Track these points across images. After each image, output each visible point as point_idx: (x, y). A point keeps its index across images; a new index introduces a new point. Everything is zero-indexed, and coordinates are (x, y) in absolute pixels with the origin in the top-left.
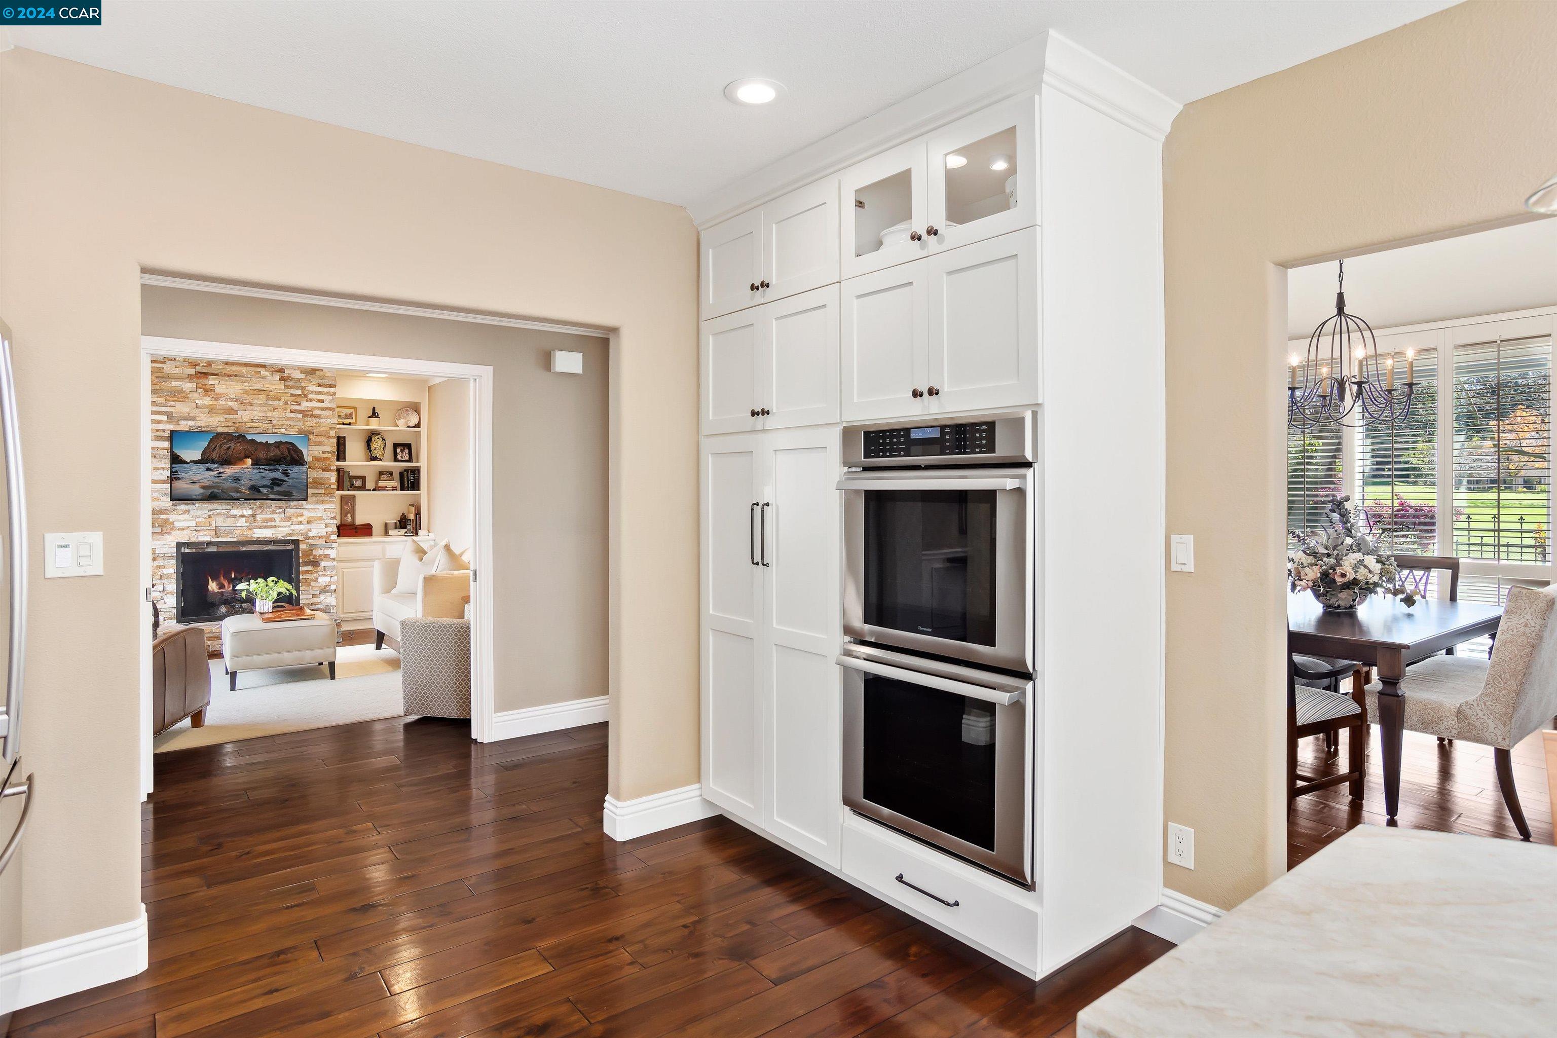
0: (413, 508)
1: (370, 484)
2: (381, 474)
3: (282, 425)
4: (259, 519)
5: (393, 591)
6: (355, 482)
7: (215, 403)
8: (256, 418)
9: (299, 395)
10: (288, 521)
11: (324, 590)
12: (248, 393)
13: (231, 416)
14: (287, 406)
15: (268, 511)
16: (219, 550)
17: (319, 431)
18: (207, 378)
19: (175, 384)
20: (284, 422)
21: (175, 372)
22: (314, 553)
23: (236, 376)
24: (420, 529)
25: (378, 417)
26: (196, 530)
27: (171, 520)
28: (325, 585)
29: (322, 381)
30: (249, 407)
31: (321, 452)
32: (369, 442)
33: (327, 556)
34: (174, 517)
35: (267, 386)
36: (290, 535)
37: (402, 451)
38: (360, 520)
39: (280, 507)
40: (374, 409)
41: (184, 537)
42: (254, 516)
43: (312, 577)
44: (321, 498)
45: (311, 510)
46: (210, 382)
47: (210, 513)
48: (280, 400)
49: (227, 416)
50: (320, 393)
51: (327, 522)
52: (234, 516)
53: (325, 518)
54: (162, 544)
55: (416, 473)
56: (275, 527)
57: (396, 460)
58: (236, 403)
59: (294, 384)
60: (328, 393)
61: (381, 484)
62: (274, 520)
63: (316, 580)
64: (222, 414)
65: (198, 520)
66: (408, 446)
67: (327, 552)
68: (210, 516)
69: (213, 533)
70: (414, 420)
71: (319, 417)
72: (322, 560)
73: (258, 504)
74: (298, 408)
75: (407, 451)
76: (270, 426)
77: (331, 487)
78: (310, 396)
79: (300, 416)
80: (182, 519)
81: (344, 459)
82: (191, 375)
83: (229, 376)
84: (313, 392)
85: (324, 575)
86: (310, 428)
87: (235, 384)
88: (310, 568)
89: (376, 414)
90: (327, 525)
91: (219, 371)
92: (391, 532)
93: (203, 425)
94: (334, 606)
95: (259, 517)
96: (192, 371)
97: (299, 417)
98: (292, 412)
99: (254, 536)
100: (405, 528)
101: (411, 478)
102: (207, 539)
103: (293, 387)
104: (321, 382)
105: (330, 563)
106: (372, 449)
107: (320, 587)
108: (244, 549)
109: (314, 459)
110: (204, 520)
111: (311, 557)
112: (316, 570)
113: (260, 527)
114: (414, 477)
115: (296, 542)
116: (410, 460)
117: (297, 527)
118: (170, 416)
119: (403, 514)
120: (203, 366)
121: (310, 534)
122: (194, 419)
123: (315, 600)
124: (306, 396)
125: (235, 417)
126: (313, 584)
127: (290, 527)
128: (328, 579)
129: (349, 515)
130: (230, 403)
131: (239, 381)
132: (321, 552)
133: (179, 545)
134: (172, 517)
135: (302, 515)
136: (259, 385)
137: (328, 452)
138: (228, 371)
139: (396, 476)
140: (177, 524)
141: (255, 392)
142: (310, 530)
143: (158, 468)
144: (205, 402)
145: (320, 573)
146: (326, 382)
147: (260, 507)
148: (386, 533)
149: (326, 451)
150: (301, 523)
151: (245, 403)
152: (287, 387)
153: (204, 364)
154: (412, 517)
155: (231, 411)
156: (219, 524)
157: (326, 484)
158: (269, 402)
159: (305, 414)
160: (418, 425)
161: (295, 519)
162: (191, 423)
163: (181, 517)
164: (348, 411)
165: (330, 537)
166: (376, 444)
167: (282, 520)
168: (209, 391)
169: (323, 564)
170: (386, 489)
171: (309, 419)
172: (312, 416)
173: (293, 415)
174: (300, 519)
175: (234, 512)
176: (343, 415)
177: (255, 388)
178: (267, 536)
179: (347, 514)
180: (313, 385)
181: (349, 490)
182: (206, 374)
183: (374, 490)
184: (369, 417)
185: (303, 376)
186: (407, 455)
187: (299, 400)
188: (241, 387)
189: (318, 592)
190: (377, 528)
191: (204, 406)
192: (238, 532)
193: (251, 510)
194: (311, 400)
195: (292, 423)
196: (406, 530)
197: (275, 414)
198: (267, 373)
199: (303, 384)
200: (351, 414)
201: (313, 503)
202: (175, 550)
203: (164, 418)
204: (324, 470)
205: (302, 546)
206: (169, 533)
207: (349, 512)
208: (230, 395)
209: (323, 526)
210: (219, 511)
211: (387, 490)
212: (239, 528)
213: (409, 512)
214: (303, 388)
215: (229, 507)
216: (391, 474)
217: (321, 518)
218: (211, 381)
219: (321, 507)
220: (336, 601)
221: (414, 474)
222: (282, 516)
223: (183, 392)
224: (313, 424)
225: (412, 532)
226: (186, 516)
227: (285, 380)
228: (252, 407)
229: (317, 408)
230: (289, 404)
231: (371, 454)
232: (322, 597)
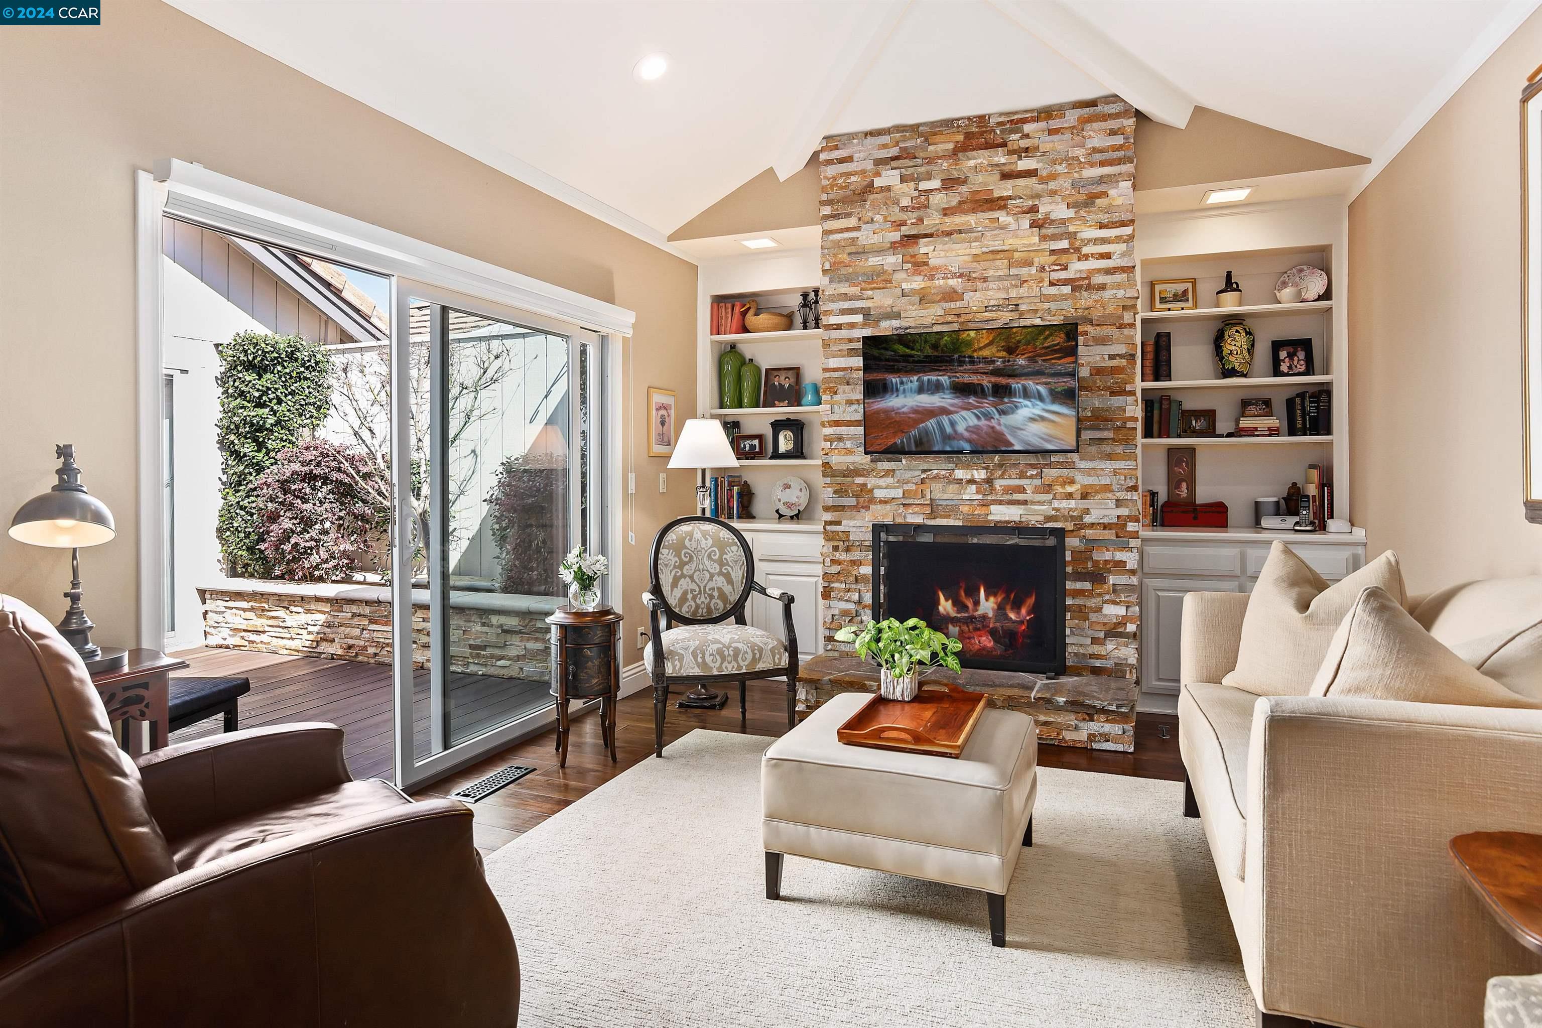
0: (1314, 474)
1: (1222, 426)
2: (1245, 404)
3: (1036, 311)
4: (998, 487)
5: (1227, 680)
6: (1194, 422)
7: (928, 284)
8: (992, 303)
9: (1064, 251)
10: (1048, 492)
11: (1114, 631)
12: (978, 259)
13: (952, 305)
14: (1043, 274)
15: (1014, 472)
16: (936, 541)
17: (1103, 316)
18: (917, 243)
19: (874, 261)
20: (1040, 306)
21: (872, 241)
22: (1095, 556)
23: (960, 232)
24: (1331, 516)
25: (1238, 289)
26: (904, 505)
27: (869, 486)
28: (1115, 621)
29: (1106, 216)
30: (980, 285)
31: (1107, 357)
32: (1218, 341)
33: (1121, 564)
34: (873, 482)
35: (1010, 242)
36: (1049, 519)
37: (1291, 356)
38: (1205, 493)
39: (1033, 466)
40: (1229, 275)
41: (885, 515)
42: (989, 481)
43: (1092, 602)
44: (1107, 449)
45: (1089, 472)
46: (923, 250)
47: (924, 476)
48: (1031, 264)
49: (946, 305)
50: (1104, 241)
51: (1121, 495)
52: (959, 482)
53: (1115, 487)
54: (858, 525)
55: (1324, 397)
56: (1025, 503)
57: (1277, 373)
58: (960, 280)
59: (1056, 231)
60: (1118, 239)
61: (1245, 423)
62: (1021, 490)
63: (1099, 610)
64: (939, 301)
65: (906, 487)
66: (1306, 344)
67: (1120, 556)
68: (923, 481)
69: (928, 510)
70: (1316, 285)
71: (1102, 287)
72: (1109, 571)
73: (996, 459)
74: (1063, 275)
75: (1301, 355)
76: (1015, 315)
77: (1128, 426)
78: (1086, 250)
79: (1067, 289)
80: (884, 485)
81: (1169, 377)
82: (895, 243)
83: (949, 234)
84: (1089, 241)
85: (1114, 603)
86: (1086, 312)
87: (957, 246)
88: (1087, 585)
89: (1235, 286)
90: (1119, 503)
91: (934, 229)
92: (1265, 522)
93: (913, 324)
94: (1131, 666)
95: (999, 484)
96: (896, 236)
97: (1065, 292)
98: (1052, 284)
99: (990, 518)
100: (1296, 513)
101: (1311, 409)
102: (918, 520)
103: (1054, 237)
104: (1105, 218)
105: (1122, 580)
106: (1224, 353)
107: (1105, 624)
108: (975, 541)
109: (1094, 372)
110: (914, 487)
111: (1090, 564)
112: (1098, 591)
113: (1000, 503)
114: (1317, 408)
115: (1060, 533)
116: (1309, 371)
117: (1064, 504)
118: (866, 313)
119: (1294, 484)
120: (912, 224)
121: (1087, 519)
122: (898, 316)
123: (1096, 649)
124: (1078, 250)
125: (958, 304)
126: (1093, 617)
127: (1050, 502)
128: (1121, 611)
129: (1184, 485)
130: (952, 282)
131: (963, 241)
132: (1108, 556)
133: (878, 529)
134: (871, 482)
135: (1072, 482)
136: (997, 243)
137: (1121, 356)
138: (949, 226)
139: (1280, 406)
140: (879, 494)
141: (991, 256)
142: (1087, 511)
143: (852, 400)
144: (915, 286)
145: (1107, 597)
146: (1116, 217)
147: (1000, 466)
148: (1257, 524)
149: (1118, 355)
150: (1070, 496)
151: (975, 278)
152: (1043, 238)
153: (913, 221)
154: (1312, 490)
155: (952, 295)
156: (937, 495)
157: (1118, 420)
158: (1014, 271)
159: (1076, 285)
160: (1327, 295)
161: (1059, 489)
162: (896, 323)
163: (882, 482)
164: (1180, 288)
165: (1125, 525)
166: (1233, 343)
167: (1037, 491)
168: (919, 265)
169: (1112, 579)
170: (1256, 433)
171: (1085, 294)
172: (1089, 287)
173: (1054, 290)
174: (1069, 489)
175: (960, 474)
176: (1170, 295)
177: (991, 249)
178: (1011, 519)
179: (1181, 484)
180: (1090, 226)
181: (1179, 436)
182: (915, 237)
183: (1230, 435)
184: (1218, 293)
185: (1071, 213)
186: (1302, 362)
187: (1064, 259)
188: (968, 251)
189: (1102, 635)
190: (1238, 511)
191: (914, 292)
192: (965, 509)
193: (985, 471)
194: (1086, 257)
195: (1053, 306)
196: (1297, 519)
197: (1023, 291)
198: (1010, 219)
199: (1072, 229)
200: (1185, 292)
201: (1092, 459)
202: (869, 537)
203: (859, 318)
204: (1113, 394)
205: (1072, 542)
206: (867, 508)
207: (1183, 480)
208: (950, 268)
209: (1112, 504)
210: (936, 472)
211: (1258, 436)
212: (968, 503)
213: (1308, 481)
214: (1072, 236)
215: (951, 466)
216: (1267, 403)
217: (1107, 488)
218: (924, 247)
219: (1109, 466)
220: (1136, 655)
221: (1318, 402)
222: (1038, 482)
223: (884, 272)
224: (1090, 303)
225: (1312, 523)
226: (889, 480)
227: (1040, 227)
228: (985, 285)
229: (1099, 271)
230: (1048, 269)
231: (1223, 365)
232: (1110, 646)
